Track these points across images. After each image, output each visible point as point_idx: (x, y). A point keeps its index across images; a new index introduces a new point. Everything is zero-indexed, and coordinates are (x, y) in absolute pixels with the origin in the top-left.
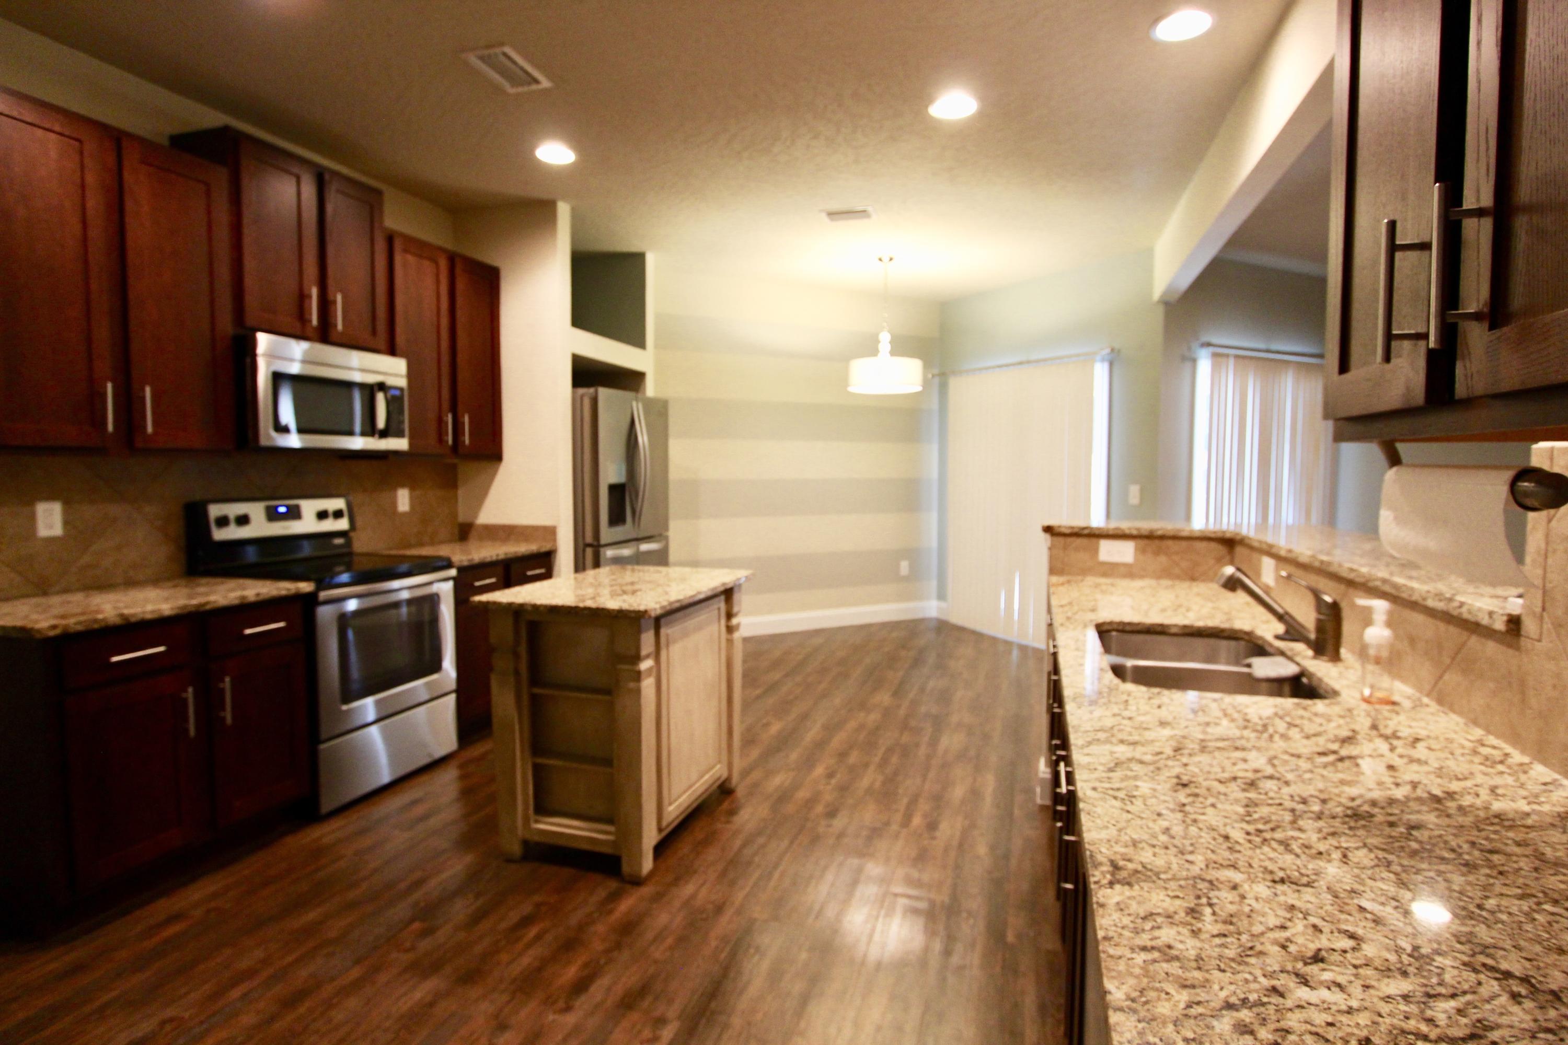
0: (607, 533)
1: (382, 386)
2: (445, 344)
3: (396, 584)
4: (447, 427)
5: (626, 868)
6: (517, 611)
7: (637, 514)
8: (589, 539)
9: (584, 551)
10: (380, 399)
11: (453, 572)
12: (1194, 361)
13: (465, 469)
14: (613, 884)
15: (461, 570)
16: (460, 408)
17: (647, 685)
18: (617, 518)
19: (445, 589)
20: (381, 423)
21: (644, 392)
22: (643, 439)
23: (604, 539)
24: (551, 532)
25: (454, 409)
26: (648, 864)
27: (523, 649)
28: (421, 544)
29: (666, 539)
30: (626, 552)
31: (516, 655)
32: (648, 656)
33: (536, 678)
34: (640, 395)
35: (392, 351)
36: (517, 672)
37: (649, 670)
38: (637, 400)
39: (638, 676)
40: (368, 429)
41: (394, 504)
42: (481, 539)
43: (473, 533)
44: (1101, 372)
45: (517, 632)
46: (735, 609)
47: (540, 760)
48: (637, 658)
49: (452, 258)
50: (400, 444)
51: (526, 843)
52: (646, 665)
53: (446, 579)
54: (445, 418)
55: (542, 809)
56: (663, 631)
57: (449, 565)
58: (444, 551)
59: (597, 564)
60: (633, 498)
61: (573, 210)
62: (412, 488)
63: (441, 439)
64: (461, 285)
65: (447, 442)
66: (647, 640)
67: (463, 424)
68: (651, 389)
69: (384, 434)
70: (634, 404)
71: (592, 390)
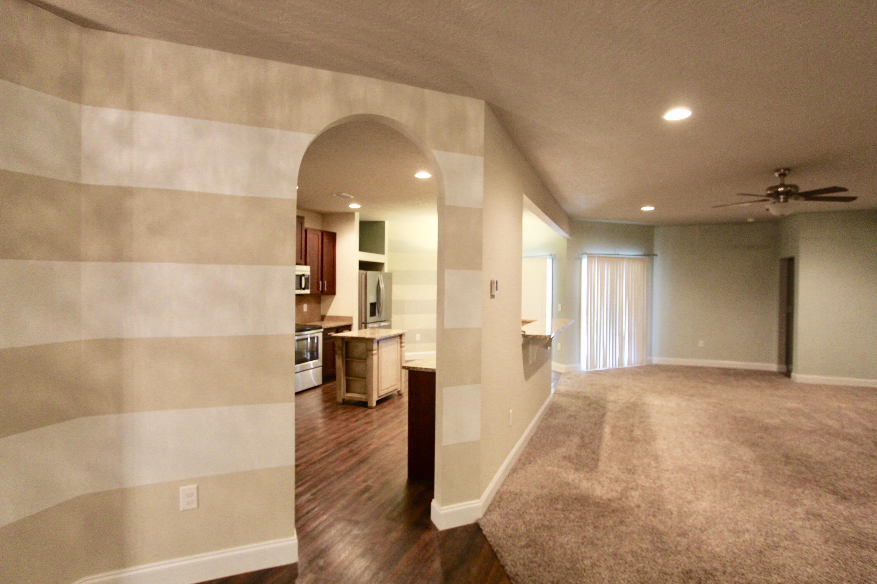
0: (370, 319)
1: (303, 275)
2: (320, 260)
3: (306, 333)
4: (320, 285)
5: (369, 405)
6: (343, 338)
7: (380, 312)
8: (363, 321)
9: (361, 325)
10: (303, 279)
11: (322, 330)
12: (581, 259)
13: (323, 297)
14: (365, 409)
15: (325, 329)
16: (324, 279)
17: (375, 358)
18: (373, 314)
19: (320, 336)
20: (303, 286)
21: (384, 271)
22: (382, 286)
23: (368, 321)
24: (351, 318)
25: (322, 280)
26: (374, 404)
27: (344, 349)
28: (310, 322)
29: (391, 321)
30: (376, 325)
31: (343, 350)
32: (375, 350)
33: (347, 356)
34: (382, 272)
35: (306, 264)
36: (342, 354)
37: (376, 354)
38: (380, 274)
39: (372, 355)
40: (299, 287)
41: (302, 309)
42: (328, 320)
43: (326, 319)
44: (549, 261)
45: (343, 344)
46: (403, 341)
47: (348, 378)
48: (372, 350)
49: (323, 233)
50: (308, 292)
51: (343, 400)
52: (374, 352)
53: (320, 332)
54: (319, 282)
55: (348, 391)
56: (380, 344)
57: (320, 328)
58: (318, 323)
59: (366, 327)
60: (379, 306)
61: (360, 215)
62: (308, 304)
63: (318, 289)
64: (325, 241)
65: (320, 290)
66: (375, 346)
67: (325, 284)
68: (386, 269)
69: (304, 289)
70: (379, 275)
71: (365, 272)
